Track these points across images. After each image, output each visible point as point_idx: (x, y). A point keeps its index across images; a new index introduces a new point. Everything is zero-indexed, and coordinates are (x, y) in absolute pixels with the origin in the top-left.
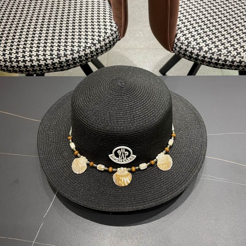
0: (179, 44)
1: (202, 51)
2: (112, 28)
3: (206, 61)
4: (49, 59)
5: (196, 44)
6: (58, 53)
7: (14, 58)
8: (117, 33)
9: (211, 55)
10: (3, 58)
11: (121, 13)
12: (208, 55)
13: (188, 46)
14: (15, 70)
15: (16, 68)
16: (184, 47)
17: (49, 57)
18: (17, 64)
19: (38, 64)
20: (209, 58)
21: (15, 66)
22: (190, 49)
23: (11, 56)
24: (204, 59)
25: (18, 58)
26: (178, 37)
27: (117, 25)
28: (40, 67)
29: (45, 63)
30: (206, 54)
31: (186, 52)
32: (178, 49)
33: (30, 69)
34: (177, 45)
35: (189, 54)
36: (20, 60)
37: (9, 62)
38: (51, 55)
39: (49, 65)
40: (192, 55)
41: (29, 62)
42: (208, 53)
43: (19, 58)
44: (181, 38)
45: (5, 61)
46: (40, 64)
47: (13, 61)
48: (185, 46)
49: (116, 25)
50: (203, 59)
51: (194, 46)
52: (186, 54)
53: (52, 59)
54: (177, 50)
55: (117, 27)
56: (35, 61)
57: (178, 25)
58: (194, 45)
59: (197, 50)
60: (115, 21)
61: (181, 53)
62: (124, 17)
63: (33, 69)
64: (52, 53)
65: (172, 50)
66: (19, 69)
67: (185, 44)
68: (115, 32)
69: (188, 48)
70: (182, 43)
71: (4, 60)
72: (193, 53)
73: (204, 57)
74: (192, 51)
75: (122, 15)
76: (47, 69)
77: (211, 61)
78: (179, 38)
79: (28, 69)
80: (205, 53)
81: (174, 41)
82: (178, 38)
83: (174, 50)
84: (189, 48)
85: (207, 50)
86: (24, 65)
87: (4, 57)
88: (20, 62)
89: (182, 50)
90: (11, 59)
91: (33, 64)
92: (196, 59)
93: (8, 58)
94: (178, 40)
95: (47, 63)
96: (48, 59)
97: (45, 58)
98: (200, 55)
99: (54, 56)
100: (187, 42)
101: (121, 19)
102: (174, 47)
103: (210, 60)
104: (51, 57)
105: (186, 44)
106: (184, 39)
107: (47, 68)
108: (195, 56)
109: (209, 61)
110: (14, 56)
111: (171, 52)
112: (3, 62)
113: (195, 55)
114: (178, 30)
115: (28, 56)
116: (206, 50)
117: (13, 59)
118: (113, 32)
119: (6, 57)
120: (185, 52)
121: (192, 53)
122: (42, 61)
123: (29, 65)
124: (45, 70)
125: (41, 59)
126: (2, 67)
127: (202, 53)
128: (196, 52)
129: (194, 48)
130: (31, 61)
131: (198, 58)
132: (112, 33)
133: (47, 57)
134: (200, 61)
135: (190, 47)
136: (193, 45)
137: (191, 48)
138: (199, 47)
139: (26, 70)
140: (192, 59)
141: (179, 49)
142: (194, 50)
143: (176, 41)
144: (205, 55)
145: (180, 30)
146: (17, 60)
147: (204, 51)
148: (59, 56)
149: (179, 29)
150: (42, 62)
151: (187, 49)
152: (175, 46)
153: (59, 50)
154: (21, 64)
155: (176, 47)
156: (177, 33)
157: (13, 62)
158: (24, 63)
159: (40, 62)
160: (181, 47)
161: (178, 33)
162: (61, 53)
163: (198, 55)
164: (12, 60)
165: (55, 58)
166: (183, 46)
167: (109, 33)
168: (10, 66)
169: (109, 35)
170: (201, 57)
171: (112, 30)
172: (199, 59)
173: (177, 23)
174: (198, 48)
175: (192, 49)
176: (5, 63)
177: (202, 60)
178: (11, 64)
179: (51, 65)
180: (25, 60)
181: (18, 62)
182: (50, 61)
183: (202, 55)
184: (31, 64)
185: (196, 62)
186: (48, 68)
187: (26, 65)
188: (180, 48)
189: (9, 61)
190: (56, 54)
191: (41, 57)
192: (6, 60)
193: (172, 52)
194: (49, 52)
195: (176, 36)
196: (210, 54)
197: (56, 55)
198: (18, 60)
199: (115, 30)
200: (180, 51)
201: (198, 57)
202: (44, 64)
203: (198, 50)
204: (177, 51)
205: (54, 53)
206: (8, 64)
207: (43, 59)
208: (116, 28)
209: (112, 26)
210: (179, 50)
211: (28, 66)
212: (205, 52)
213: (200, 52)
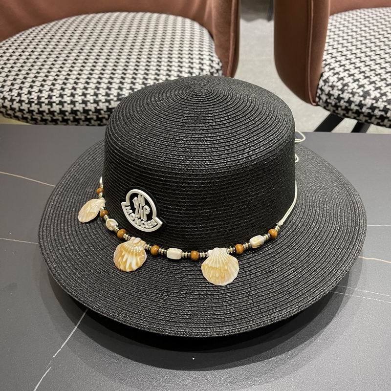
0: (327, 89)
1: (368, 97)
2: (212, 64)
3: (375, 116)
4: (104, 101)
5: (357, 87)
6: (118, 93)
7: (46, 98)
8: (220, 72)
9: (386, 104)
10: (28, 98)
11: (229, 40)
12: (381, 105)
13: (342, 91)
14: (44, 118)
15: (47, 114)
16: (336, 93)
17: (103, 99)
18: (49, 107)
19: (83, 108)
20: (381, 109)
21: (44, 111)
22: (346, 96)
23: (41, 95)
24: (373, 111)
25: (51, 98)
26: (325, 77)
27: (221, 61)
28: (85, 115)
29: (95, 108)
30: (377, 102)
31: (339, 102)
32: (324, 97)
33: (68, 118)
34: (322, 90)
35: (345, 104)
36: (54, 101)
37: (36, 104)
38: (107, 95)
39: (102, 112)
40: (350, 105)
41: (68, 104)
42: (381, 100)
43: (54, 98)
44: (330, 78)
45: (30, 103)
46: (86, 108)
47: (43, 102)
48: (338, 90)
49: (219, 60)
50: (370, 111)
51: (354, 90)
52: (338, 104)
53: (108, 101)
54: (322, 100)
55: (221, 64)
56: (80, 103)
57: (325, 60)
58: (354, 88)
59: (359, 96)
60: (217, 54)
61: (331, 103)
62: (234, 47)
63: (74, 118)
64: (109, 92)
65: (314, 101)
66: (51, 116)
67: (337, 87)
68: (217, 70)
69: (342, 93)
70: (333, 87)
71: (29, 101)
72: (353, 102)
73: (373, 108)
74: (350, 98)
75: (229, 43)
76: (98, 119)
77: (385, 115)
78: (327, 78)
79: (65, 118)
80: (374, 102)
81: (318, 85)
82: (325, 80)
83: (317, 100)
84: (345, 94)
85: (378, 95)
86: (60, 109)
87: (28, 95)
88: (54, 104)
89: (332, 98)
90: (40, 99)
91: (75, 109)
92: (358, 113)
93: (36, 98)
94: (325, 81)
95: (98, 108)
96: (100, 101)
97: (97, 99)
98: (365, 105)
99: (112, 97)
100: (342, 83)
101: (228, 50)
102: (318, 95)
103: (383, 113)
104: (106, 97)
105: (340, 87)
106: (336, 80)
107: (97, 116)
108: (357, 108)
109: (382, 116)
110: (45, 94)
111: (311, 104)
112: (26, 104)
113: (356, 105)
114: (324, 67)
115: (69, 95)
116: (376, 97)
117: (43, 100)
118: (214, 70)
119: (32, 97)
120: (337, 101)
121: (349, 102)
122: (91, 103)
123: (69, 110)
124: (95, 121)
125: (89, 101)
126: (24, 114)
127: (368, 102)
128: (357, 99)
129: (353, 94)
130: (73, 103)
131: (360, 111)
132: (212, 71)
133: (100, 97)
134: (365, 116)
135: (346, 91)
136: (352, 89)
137: (348, 93)
138: (362, 91)
139: (63, 118)
140: (350, 113)
141: (327, 97)
142: (353, 96)
143: (321, 83)
144: (375, 105)
145: (328, 66)
146: (49, 102)
147: (372, 97)
148: (120, 97)
149: (326, 65)
150: (91, 107)
151: (341, 96)
152: (319, 92)
153: (120, 89)
154: (56, 108)
155: (322, 93)
156: (323, 71)
157: (43, 105)
158: (61, 107)
159: (86, 105)
160: (331, 92)
161: (325, 72)
162: (124, 93)
163: (361, 105)
164: (41, 101)
165: (112, 100)
166: (334, 91)
167: (208, 70)
168: (37, 111)
169: (206, 73)
170: (368, 108)
171: (212, 67)
172: (363, 113)
173: (322, 57)
174: (361, 94)
175: (351, 96)
176: (29, 106)
177: (369, 113)
178: (38, 107)
179: (105, 112)
180: (63, 100)
181: (50, 104)
182: (104, 104)
183: (369, 105)
184: (72, 109)
185: (358, 118)
186: (100, 116)
187: (63, 109)
188: (329, 95)
189: (36, 102)
190: (116, 94)
191: (90, 98)
192: (32, 100)
193: (314, 104)
194: (104, 91)
195: (322, 75)
196: (383, 101)
197: (115, 96)
198: (52, 101)
199: (218, 67)
200: (328, 101)
201: (361, 109)
202: (93, 109)
203: (362, 96)
204: (323, 102)
205: (112, 92)
206: (34, 107)
207: (92, 101)
208: (218, 64)
209: (212, 61)
210: (327, 99)
211: (67, 111)
212: (373, 99)
213: (364, 100)
